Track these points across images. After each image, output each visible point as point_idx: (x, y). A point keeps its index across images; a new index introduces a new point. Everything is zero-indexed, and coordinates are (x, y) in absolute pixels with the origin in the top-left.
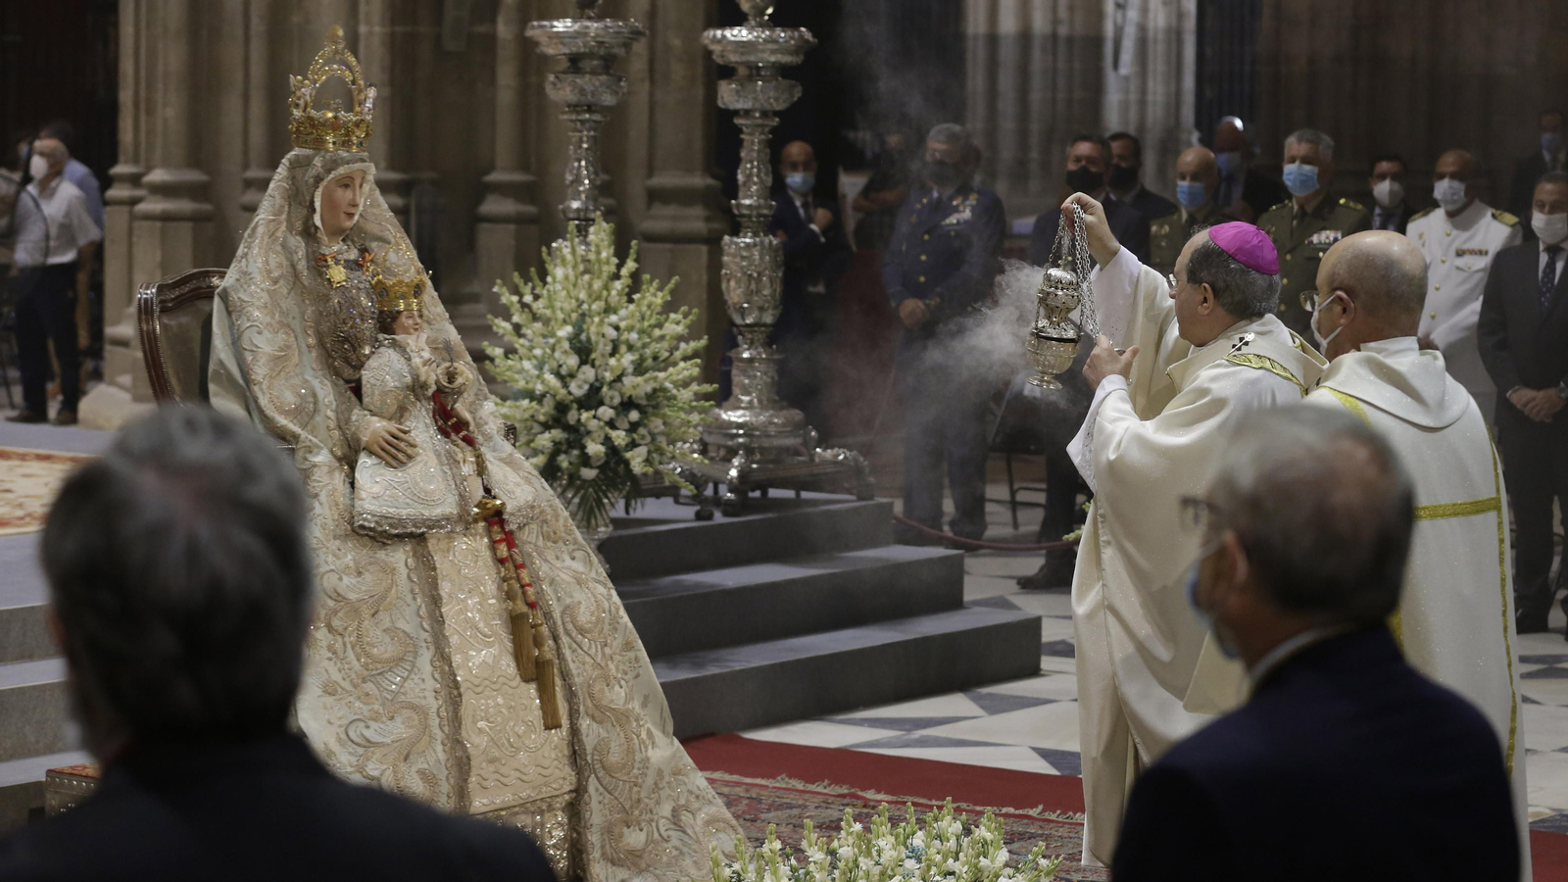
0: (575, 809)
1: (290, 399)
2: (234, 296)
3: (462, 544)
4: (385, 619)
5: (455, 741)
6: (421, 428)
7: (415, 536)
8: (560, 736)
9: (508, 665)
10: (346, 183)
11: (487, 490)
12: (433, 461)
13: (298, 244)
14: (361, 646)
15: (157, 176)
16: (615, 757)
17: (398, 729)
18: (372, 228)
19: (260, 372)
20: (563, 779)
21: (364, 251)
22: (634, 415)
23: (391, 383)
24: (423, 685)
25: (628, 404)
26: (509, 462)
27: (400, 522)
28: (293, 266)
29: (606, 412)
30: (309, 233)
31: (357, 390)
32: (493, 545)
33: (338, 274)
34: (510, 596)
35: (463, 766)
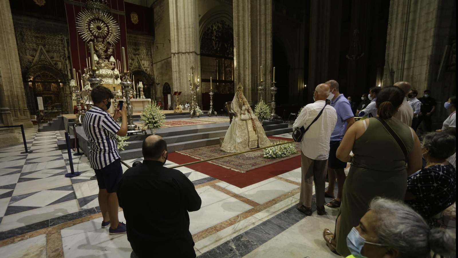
0: (258, 141)
1: (236, 110)
2: (233, 103)
3: (249, 121)
4: (243, 126)
5: (248, 135)
6: (246, 112)
7: (246, 120)
8: (257, 135)
9: (253, 130)
10: (241, 94)
11: (251, 117)
12: (247, 115)
13: (237, 99)
14: (241, 128)
16: (261, 137)
17: (244, 135)
18: (243, 98)
19: (234, 108)
20: (257, 138)
21: (242, 99)
23: (244, 109)
24: (246, 131)
25: (264, 113)
26: (253, 115)
27: (244, 119)
28: (237, 101)
29: (263, 113)
30: (238, 98)
31: (241, 109)
32: (252, 121)
33: (240, 101)
34: (253, 125)
35: (249, 137)
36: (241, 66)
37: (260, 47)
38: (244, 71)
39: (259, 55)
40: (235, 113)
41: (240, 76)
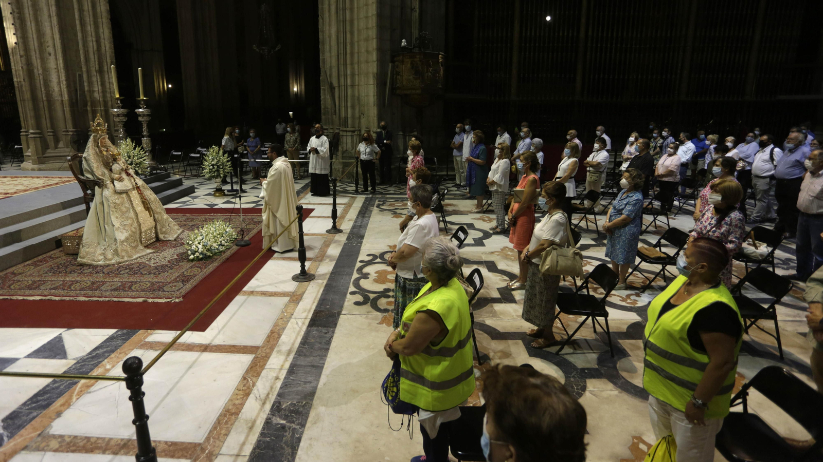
0: (156, 228)
1: (100, 173)
2: (87, 158)
3: (134, 192)
4: (124, 205)
5: (138, 221)
6: (124, 176)
7: (126, 192)
8: (152, 218)
9: (143, 209)
10: (104, 139)
11: (136, 184)
12: (127, 180)
14: (121, 210)
15: (31, 131)
16: (160, 219)
17: (129, 222)
18: (108, 145)
19: (95, 170)
20: (153, 223)
21: (109, 149)
22: (138, 165)
23: (118, 169)
24: (132, 214)
26: (138, 179)
27: (123, 190)
28: (96, 152)
30: (98, 147)
31: (111, 170)
32: (138, 191)
33: (105, 153)
34: (142, 198)
35: (140, 225)
36: (32, 47)
37: (81, 10)
38: (43, 61)
39: (78, 27)
40: (100, 179)
41: (33, 70)
